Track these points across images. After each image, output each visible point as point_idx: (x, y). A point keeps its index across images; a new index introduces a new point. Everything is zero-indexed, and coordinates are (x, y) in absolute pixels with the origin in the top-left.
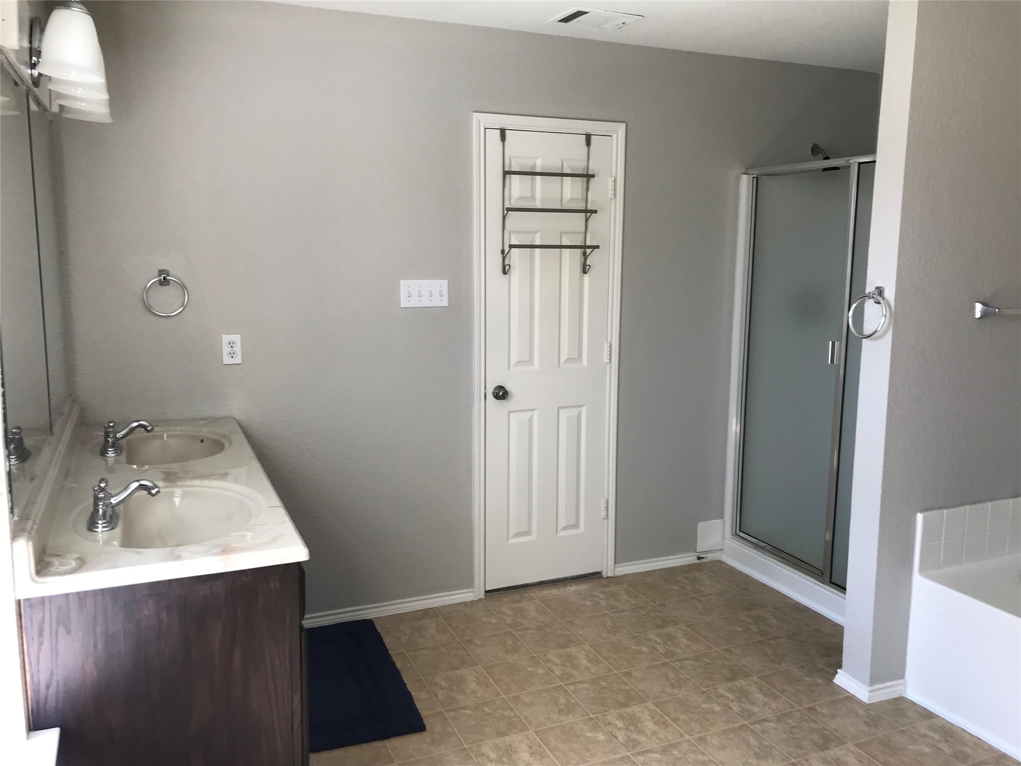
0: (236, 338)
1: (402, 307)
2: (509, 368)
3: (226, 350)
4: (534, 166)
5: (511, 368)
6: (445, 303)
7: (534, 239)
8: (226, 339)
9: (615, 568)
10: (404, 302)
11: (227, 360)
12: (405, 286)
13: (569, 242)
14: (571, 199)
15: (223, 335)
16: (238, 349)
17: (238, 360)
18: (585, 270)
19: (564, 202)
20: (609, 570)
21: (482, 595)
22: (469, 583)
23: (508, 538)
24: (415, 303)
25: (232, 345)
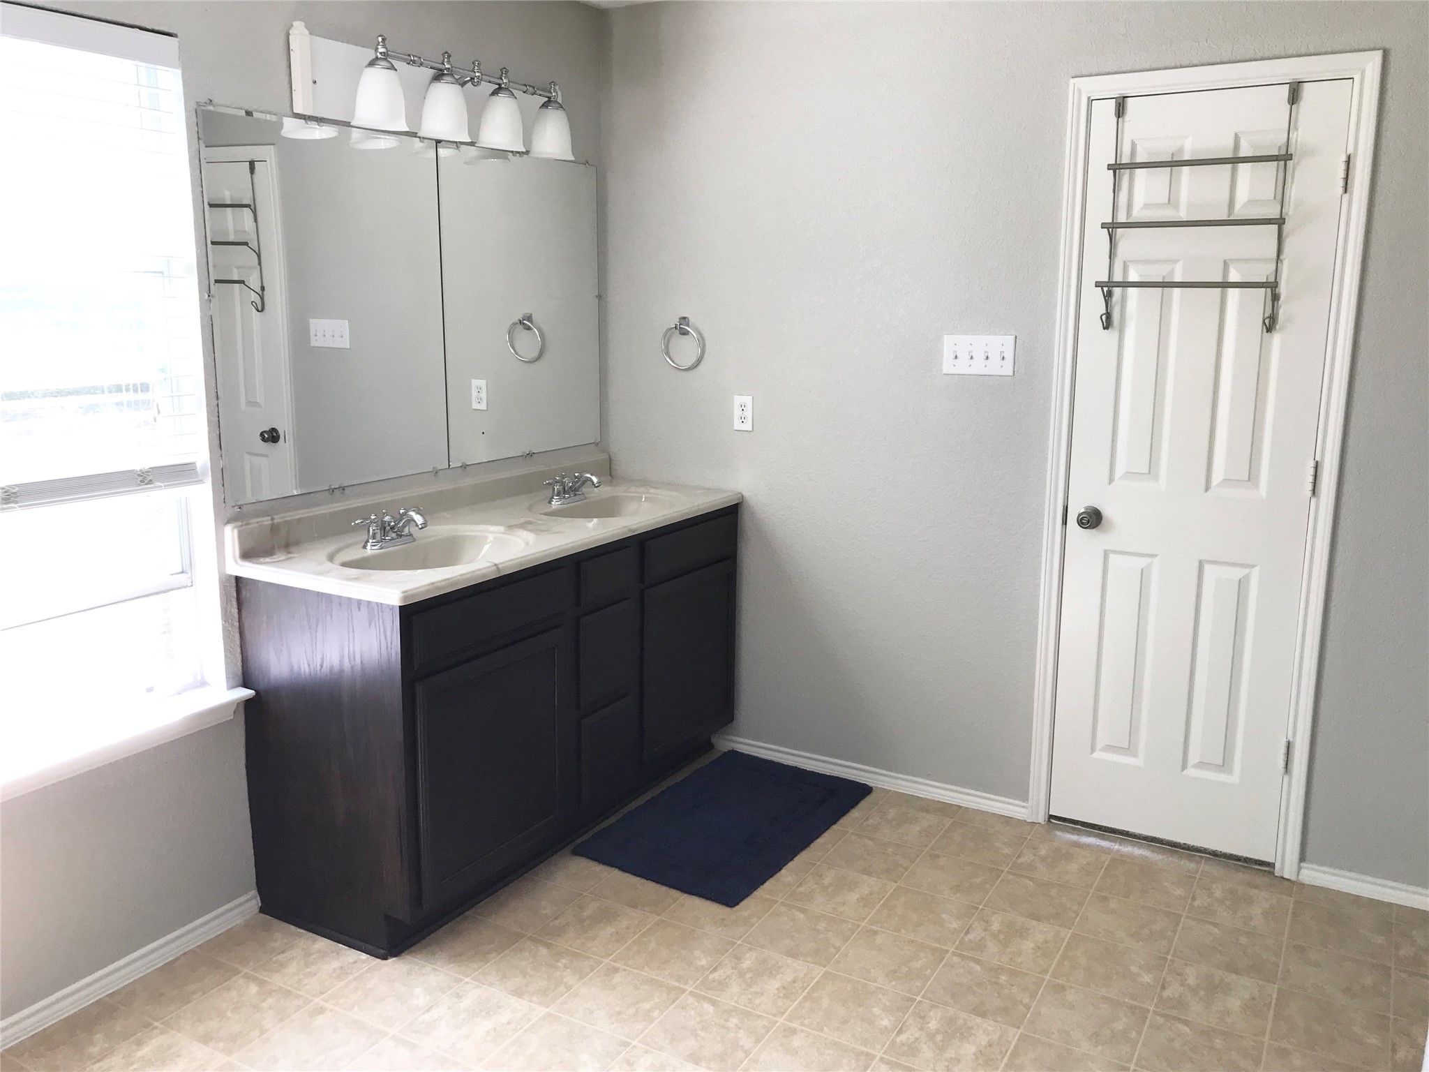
0: (748, 400)
1: (944, 372)
2: (1111, 480)
3: (737, 413)
4: (1181, 150)
5: (1116, 481)
6: (1007, 370)
7: (1172, 272)
8: (738, 400)
9: (1299, 869)
10: (948, 366)
11: (738, 425)
12: (950, 343)
13: (1239, 276)
14: (1249, 202)
15: (735, 396)
16: (748, 413)
17: (748, 426)
18: (1270, 324)
19: (1238, 206)
20: (1287, 867)
21: (1041, 819)
22: (1021, 793)
23: (1093, 750)
24: (963, 367)
25: (743, 408)
